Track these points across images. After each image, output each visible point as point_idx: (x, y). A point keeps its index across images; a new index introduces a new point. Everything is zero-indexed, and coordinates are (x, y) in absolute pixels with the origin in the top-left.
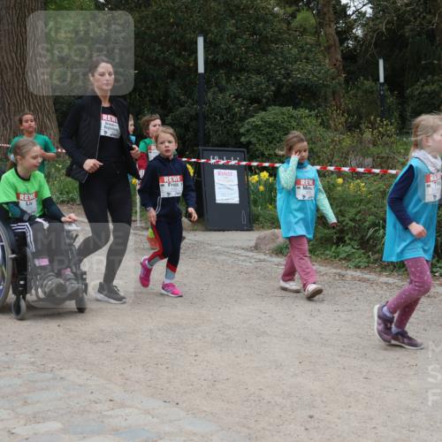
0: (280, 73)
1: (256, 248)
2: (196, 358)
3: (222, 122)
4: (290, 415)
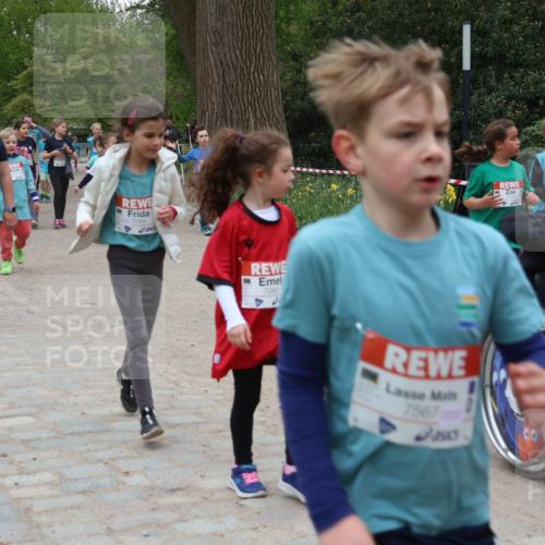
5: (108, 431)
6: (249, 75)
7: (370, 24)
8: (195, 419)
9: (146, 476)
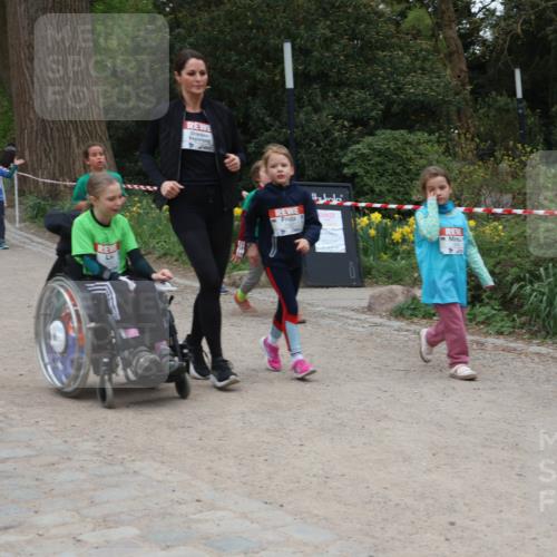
0: (389, 87)
1: (370, 309)
2: (302, 448)
4: (425, 522)
8: (27, 452)
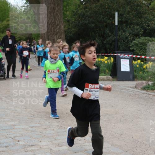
0: (146, 25)
1: (136, 87)
2: (114, 126)
3: (124, 42)
4: (149, 148)
5: (13, 129)
6: (55, 26)
7: (90, 12)
8: (39, 125)
9: (24, 142)
